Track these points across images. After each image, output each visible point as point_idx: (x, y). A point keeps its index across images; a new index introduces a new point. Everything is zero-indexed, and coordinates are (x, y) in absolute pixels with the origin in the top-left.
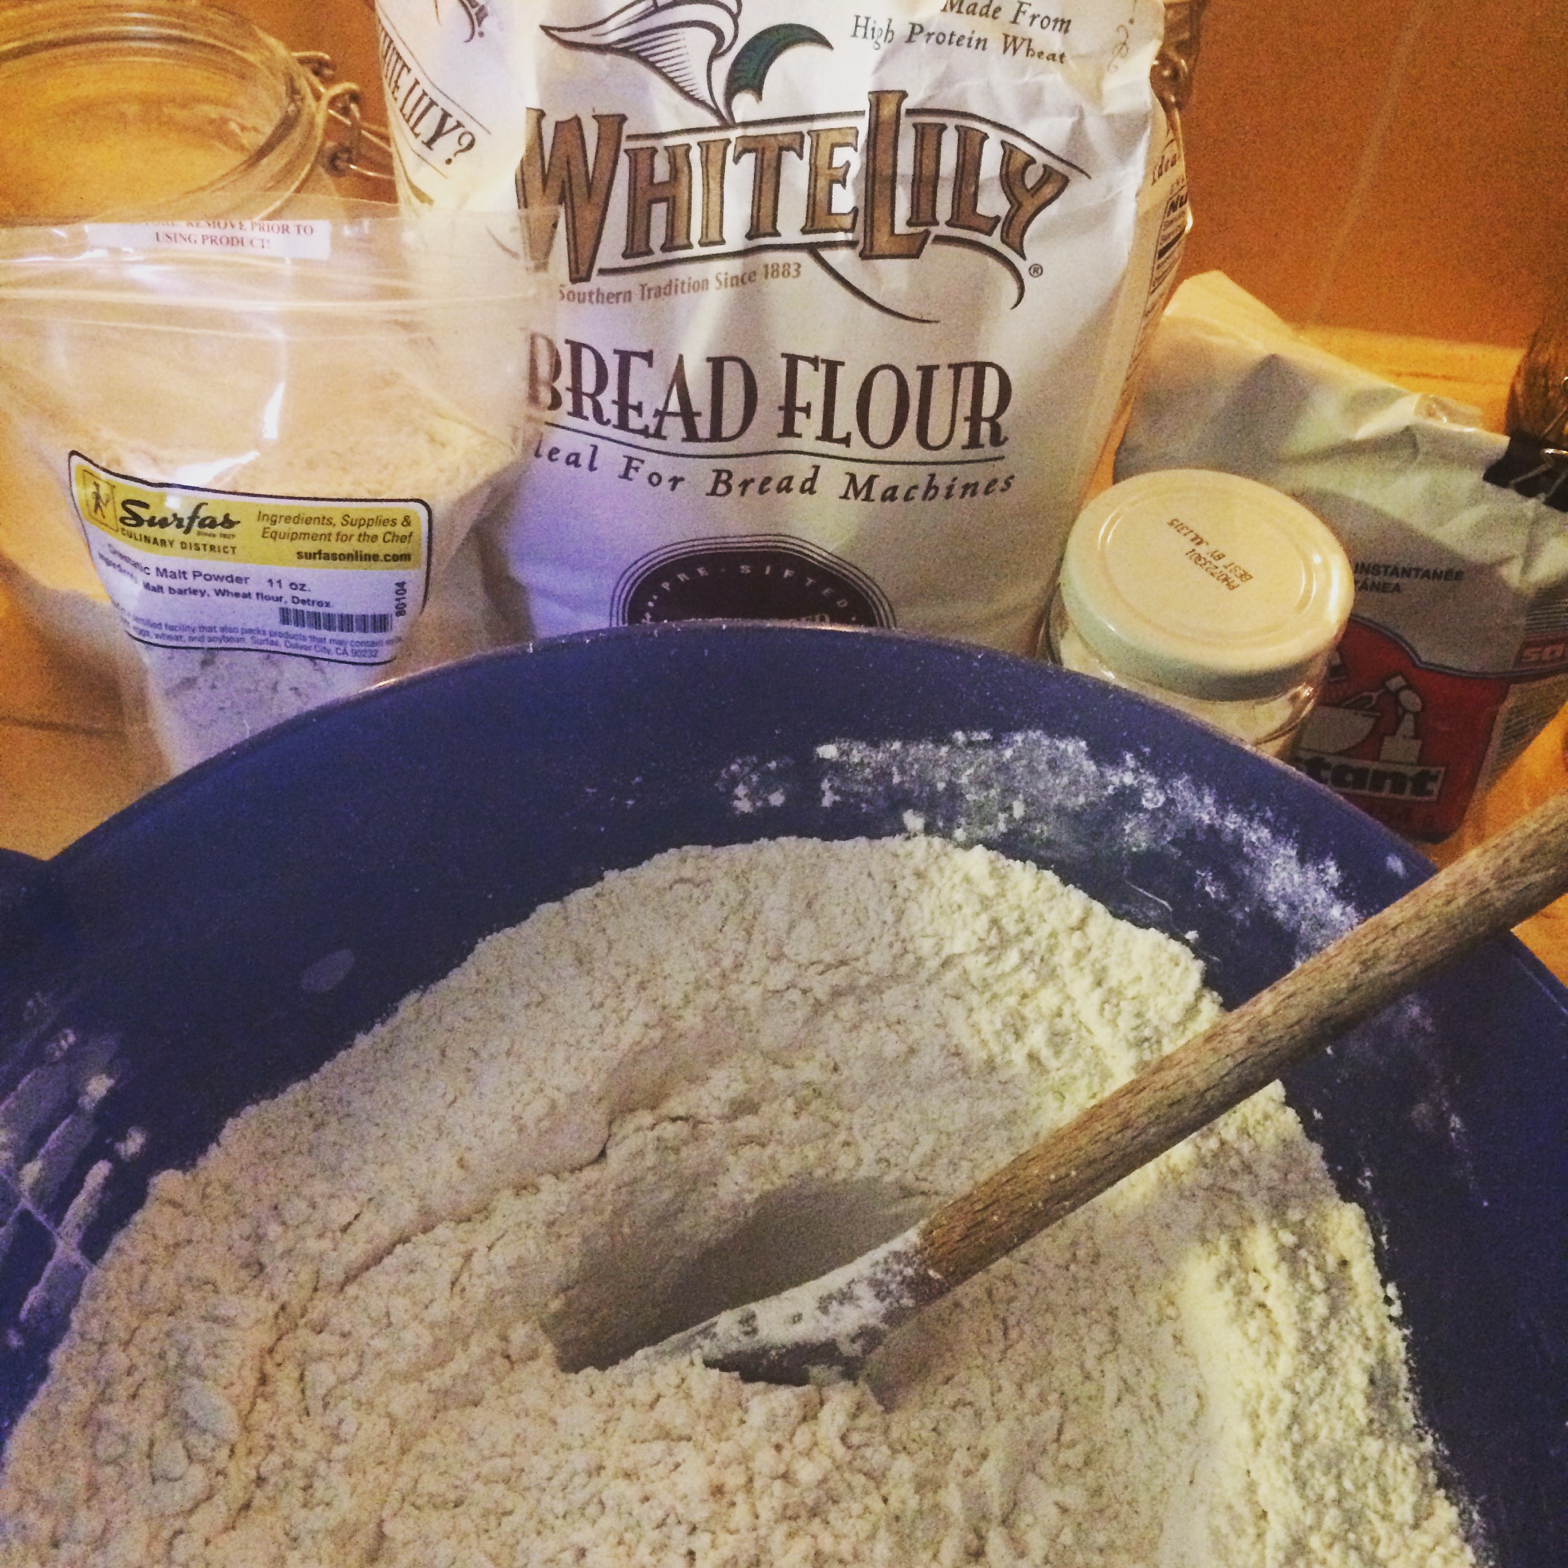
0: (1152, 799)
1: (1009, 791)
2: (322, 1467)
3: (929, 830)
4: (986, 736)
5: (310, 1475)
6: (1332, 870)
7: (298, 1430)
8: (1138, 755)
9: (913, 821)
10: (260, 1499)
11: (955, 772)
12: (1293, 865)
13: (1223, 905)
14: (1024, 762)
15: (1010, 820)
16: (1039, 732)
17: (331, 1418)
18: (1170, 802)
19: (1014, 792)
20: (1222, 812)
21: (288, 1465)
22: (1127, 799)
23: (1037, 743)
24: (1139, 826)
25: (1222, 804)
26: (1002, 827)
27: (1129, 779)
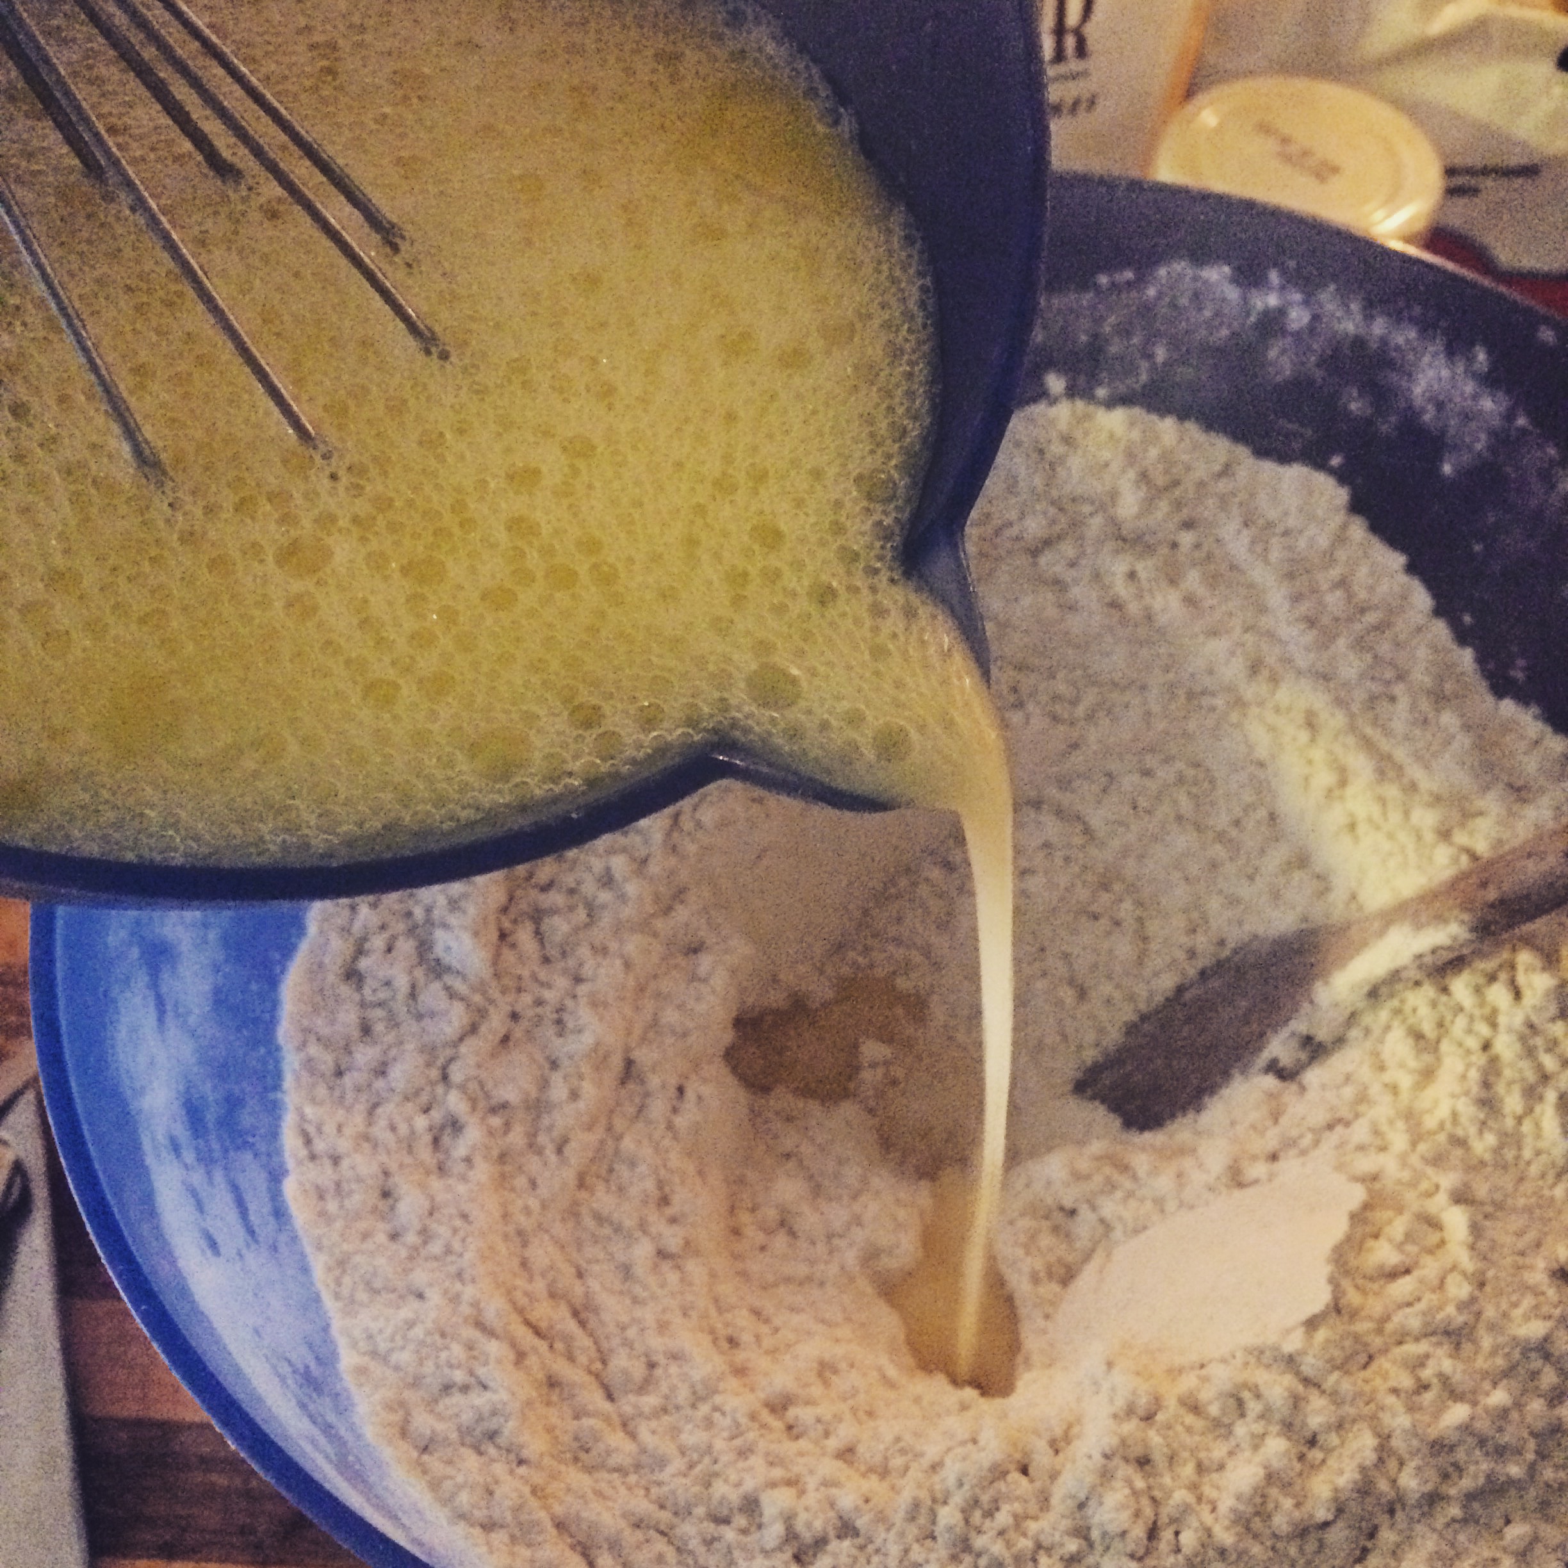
0: (1298, 317)
1: (1152, 337)
2: (569, 1003)
3: (1072, 392)
4: (1129, 275)
5: (560, 1010)
6: (1482, 356)
7: (543, 975)
8: (1284, 272)
9: (1055, 383)
10: (518, 1032)
11: (1099, 321)
12: (1442, 359)
13: (1369, 422)
14: (1167, 300)
15: (1153, 367)
16: (1183, 264)
17: (571, 963)
18: (1316, 318)
19: (1158, 334)
20: (1369, 318)
21: (539, 1002)
22: (1272, 323)
23: (1181, 277)
24: (1284, 351)
25: (1370, 309)
26: (1144, 377)
27: (1273, 300)
